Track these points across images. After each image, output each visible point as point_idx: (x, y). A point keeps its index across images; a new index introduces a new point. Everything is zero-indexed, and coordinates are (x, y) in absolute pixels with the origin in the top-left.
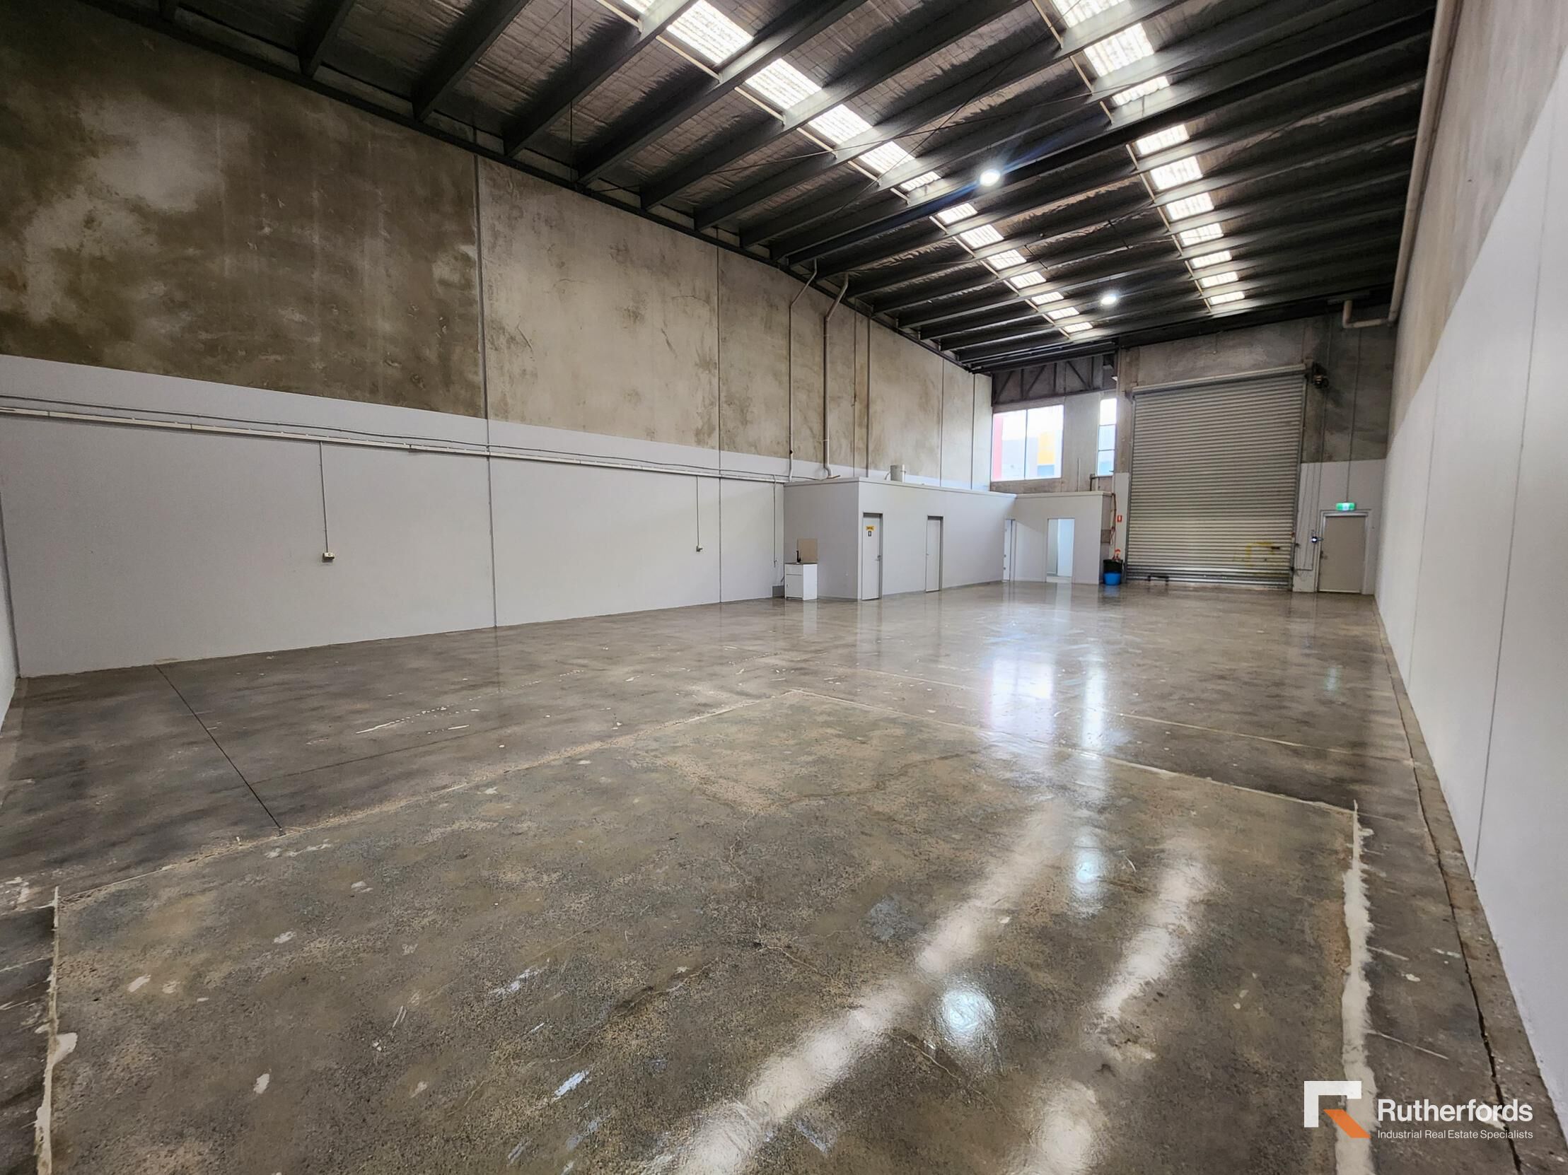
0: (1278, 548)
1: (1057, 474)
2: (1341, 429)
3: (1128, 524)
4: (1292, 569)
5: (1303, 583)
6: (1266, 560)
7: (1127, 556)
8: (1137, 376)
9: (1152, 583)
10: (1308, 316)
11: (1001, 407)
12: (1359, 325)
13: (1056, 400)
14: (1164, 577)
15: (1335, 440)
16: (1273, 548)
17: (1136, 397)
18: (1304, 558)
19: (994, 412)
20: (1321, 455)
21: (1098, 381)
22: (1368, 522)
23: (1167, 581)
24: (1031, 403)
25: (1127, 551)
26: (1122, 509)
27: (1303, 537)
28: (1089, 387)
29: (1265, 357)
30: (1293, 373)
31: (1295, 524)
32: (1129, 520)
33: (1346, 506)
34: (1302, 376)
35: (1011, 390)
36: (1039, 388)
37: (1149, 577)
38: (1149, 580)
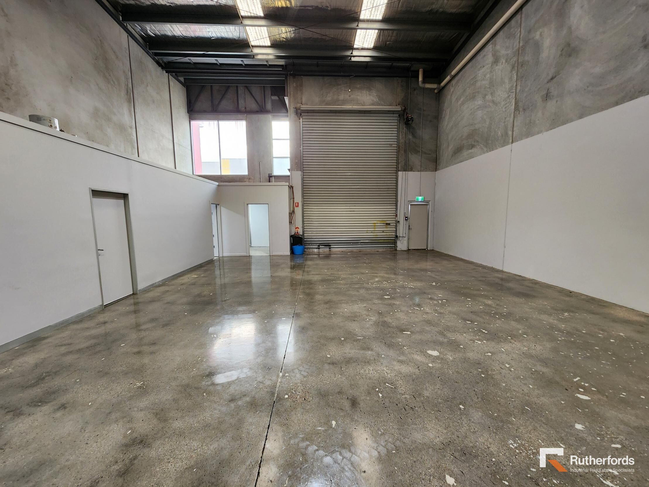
0: (389, 224)
1: (245, 172)
2: (416, 152)
3: (303, 209)
4: (397, 236)
5: (402, 245)
6: (383, 232)
7: (303, 232)
8: (301, 99)
9: (321, 250)
10: (399, 77)
11: (196, 116)
12: (428, 86)
13: (240, 116)
14: (328, 245)
15: (415, 159)
16: (387, 224)
17: (303, 114)
18: (402, 230)
19: (191, 118)
20: (407, 168)
21: (269, 106)
22: (430, 207)
23: (330, 248)
24: (221, 116)
25: (303, 228)
26: (298, 198)
27: (401, 218)
28: (262, 110)
29: (377, 100)
30: (393, 112)
31: (397, 209)
32: (303, 206)
33: (420, 198)
34: (397, 115)
35: (203, 102)
36: (225, 104)
37: (319, 246)
38: (319, 248)
